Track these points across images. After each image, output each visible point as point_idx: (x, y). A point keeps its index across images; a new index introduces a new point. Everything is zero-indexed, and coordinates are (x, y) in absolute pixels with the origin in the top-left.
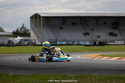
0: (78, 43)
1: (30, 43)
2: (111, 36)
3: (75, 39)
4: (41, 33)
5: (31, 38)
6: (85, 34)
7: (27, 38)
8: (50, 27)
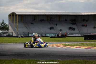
0: (46, 35)
1: (8, 35)
2: (70, 29)
3: (43, 32)
4: (17, 28)
5: (9, 32)
6: (51, 28)
7: (6, 31)
8: (23, 23)
